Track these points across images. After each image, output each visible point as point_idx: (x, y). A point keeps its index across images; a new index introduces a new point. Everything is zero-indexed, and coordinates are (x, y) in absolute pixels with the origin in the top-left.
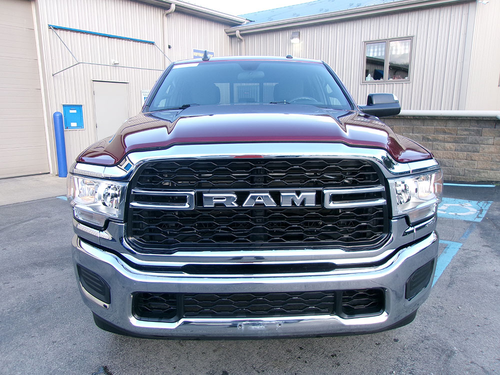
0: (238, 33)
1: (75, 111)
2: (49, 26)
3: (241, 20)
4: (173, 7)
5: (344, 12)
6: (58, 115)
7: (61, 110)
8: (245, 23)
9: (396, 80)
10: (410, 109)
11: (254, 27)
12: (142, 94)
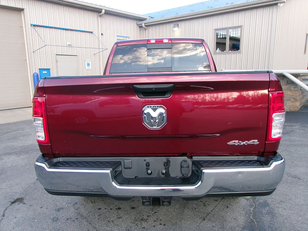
0: (143, 25)
1: (46, 72)
2: (31, 24)
3: (146, 17)
4: (103, 11)
5: (202, 12)
6: (35, 74)
7: (38, 72)
8: (148, 19)
9: (233, 52)
10: (231, 69)
11: (152, 21)
12: (86, 62)
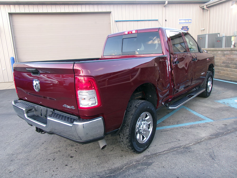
0: (205, 7)
2: (115, 21)
4: (167, 2)
